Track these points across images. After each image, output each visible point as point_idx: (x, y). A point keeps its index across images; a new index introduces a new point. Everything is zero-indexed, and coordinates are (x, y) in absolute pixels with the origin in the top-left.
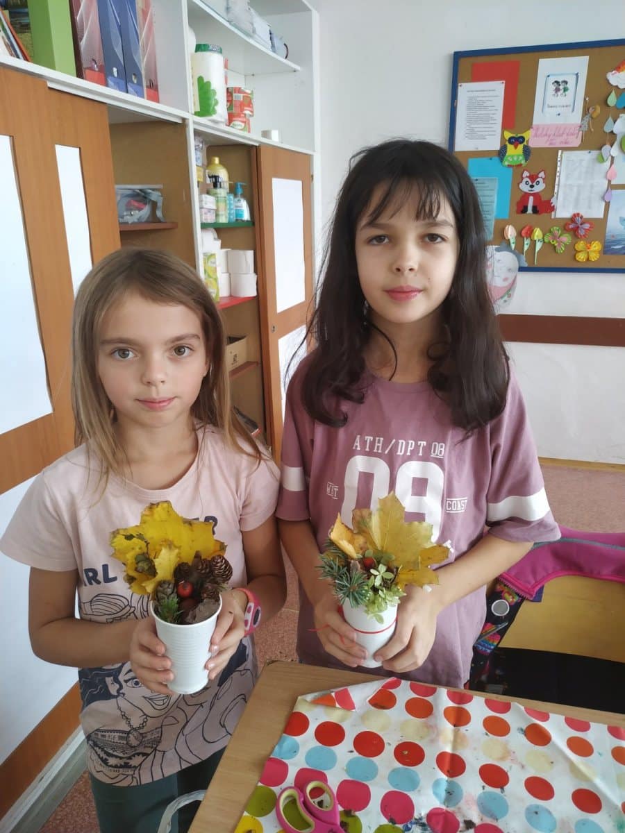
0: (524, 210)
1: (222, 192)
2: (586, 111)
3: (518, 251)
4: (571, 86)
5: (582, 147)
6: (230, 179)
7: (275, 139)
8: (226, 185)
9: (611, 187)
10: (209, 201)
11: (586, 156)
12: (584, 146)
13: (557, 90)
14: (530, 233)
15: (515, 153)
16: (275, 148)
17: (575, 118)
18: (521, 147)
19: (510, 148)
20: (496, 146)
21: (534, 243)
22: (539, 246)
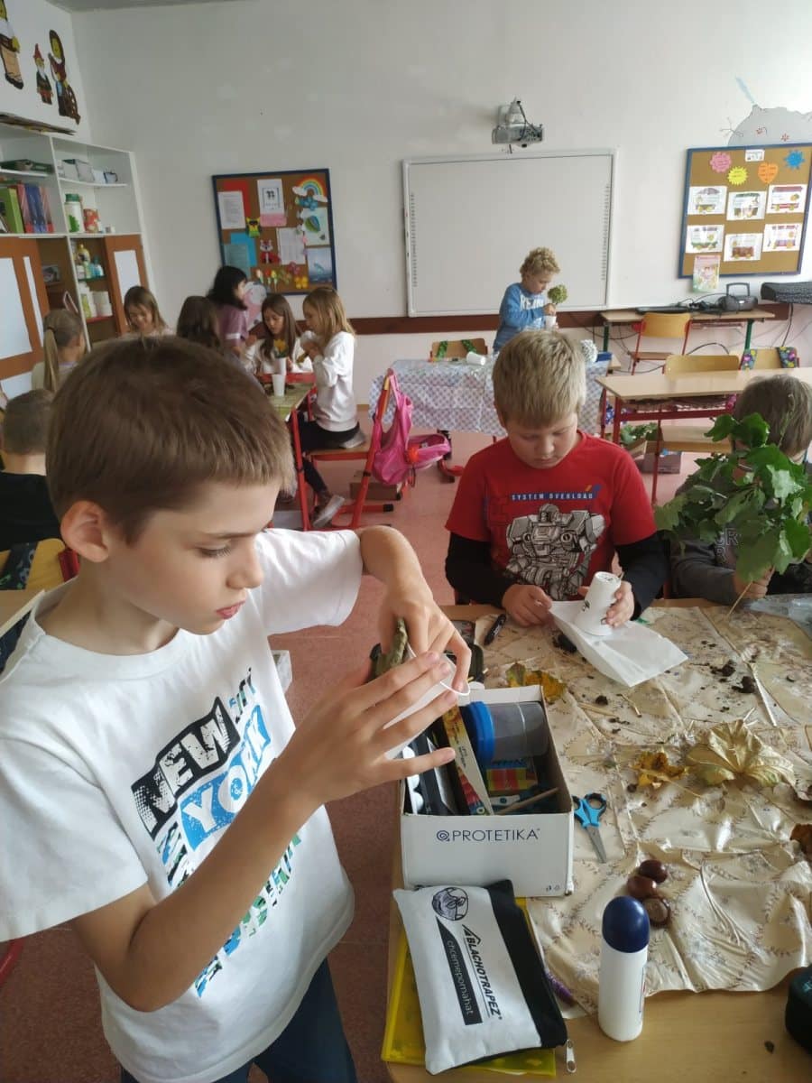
0: (264, 261)
1: (86, 263)
2: (285, 208)
3: (265, 284)
4: (276, 194)
5: (287, 226)
6: (91, 254)
7: (113, 232)
8: (89, 259)
9: (306, 247)
10: (81, 269)
11: (290, 231)
12: (288, 226)
13: (269, 196)
14: (270, 275)
15: (254, 230)
16: (113, 237)
17: (281, 210)
18: (256, 227)
19: (251, 228)
20: (243, 226)
21: (272, 280)
22: (276, 281)
